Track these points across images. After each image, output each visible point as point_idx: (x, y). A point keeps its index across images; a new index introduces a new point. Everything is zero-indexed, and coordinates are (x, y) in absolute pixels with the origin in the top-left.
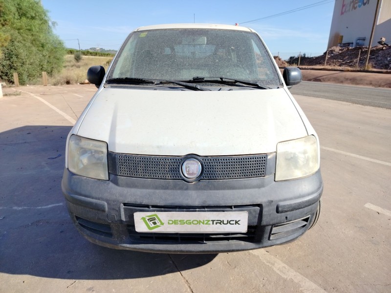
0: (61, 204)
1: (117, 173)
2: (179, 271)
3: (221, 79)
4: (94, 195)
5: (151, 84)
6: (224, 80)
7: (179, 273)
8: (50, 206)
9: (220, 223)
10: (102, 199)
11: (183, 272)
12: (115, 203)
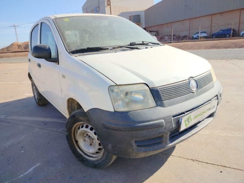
0: (38, 164)
1: (162, 99)
2: (170, 155)
3: (143, 42)
4: (154, 118)
5: (107, 50)
6: (144, 43)
7: (171, 156)
8: (31, 170)
9: (209, 110)
10: (160, 119)
11: (172, 154)
12: (169, 118)
